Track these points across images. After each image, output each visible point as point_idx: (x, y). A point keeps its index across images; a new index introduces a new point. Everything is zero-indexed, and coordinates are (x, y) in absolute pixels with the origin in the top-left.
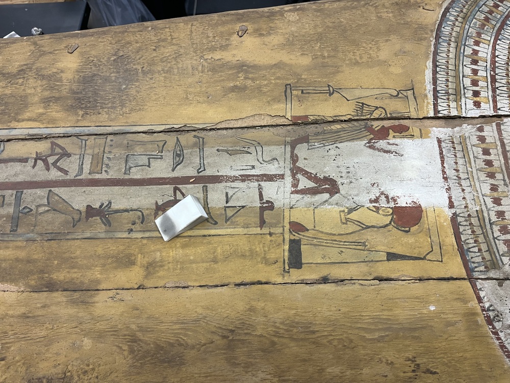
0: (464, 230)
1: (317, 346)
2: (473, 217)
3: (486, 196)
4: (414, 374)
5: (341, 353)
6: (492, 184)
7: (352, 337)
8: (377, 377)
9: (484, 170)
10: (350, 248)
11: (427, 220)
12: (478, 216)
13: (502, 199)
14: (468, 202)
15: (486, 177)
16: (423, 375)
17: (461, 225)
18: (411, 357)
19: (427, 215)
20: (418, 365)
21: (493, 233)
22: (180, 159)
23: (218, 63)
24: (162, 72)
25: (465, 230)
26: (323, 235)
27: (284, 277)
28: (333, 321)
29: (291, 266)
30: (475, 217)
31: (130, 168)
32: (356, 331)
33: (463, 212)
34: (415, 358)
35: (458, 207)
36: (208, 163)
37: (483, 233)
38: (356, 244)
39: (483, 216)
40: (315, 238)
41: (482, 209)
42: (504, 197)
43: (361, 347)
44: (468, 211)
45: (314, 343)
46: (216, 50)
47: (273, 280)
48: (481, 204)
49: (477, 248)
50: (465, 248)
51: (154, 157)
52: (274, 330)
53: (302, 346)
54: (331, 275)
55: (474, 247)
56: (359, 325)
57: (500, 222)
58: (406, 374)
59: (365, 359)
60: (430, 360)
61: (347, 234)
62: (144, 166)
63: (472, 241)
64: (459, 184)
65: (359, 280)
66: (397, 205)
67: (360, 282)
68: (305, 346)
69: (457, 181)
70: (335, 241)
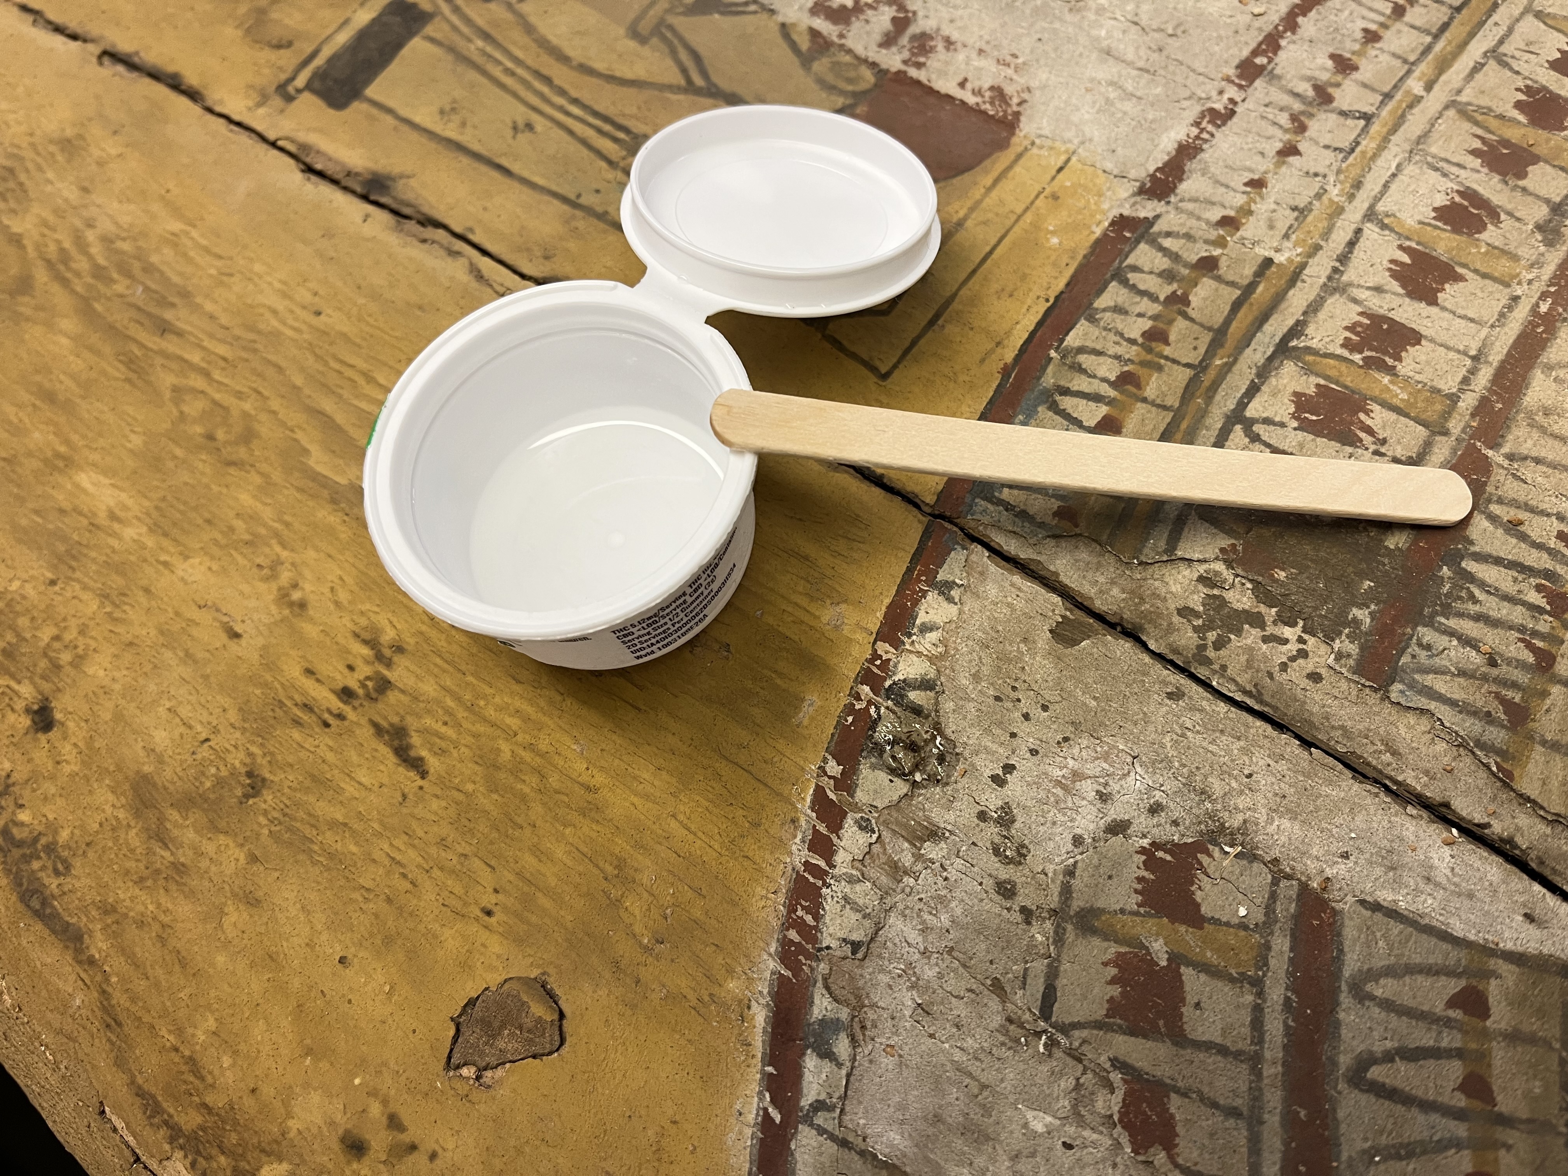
0: (1118, 310)
1: (128, 380)
2: (1219, 279)
3: (1384, 226)
4: (336, 704)
5: (179, 452)
6: (1469, 194)
7: (265, 428)
8: (205, 617)
9: (1493, 123)
10: (571, 132)
11: (989, 190)
12: (1250, 288)
13: (1459, 278)
14: (1262, 208)
15: (1475, 153)
16: (366, 733)
17: (1125, 282)
18: (388, 636)
19: (1010, 168)
20: (384, 685)
21: (1253, 390)
25: (1126, 313)
26: (525, 40)
27: (259, 105)
28: (260, 332)
29: (317, 85)
30: (1232, 284)
32: (295, 417)
33: (1188, 237)
34: (399, 649)
35: (1190, 206)
37: (1200, 368)
38: (607, 128)
39: (1278, 300)
40: (487, 36)
41: (1303, 266)
42: (1485, 276)
43: (258, 480)
44: (1221, 242)
45: (130, 362)
47: (219, 96)
48: (1317, 248)
49: (1104, 410)
50: (1049, 379)
52: (67, 245)
53: (91, 349)
54: (413, 182)
55: (1096, 398)
56: (328, 405)
57: (1343, 367)
58: (309, 684)
59: (232, 529)
60: (450, 702)
61: (611, 79)
63: (1109, 369)
64: (1294, 118)
65: (485, 252)
66: (913, 72)
67: (485, 263)
68: (97, 353)
69: (1297, 106)
70: (547, 80)
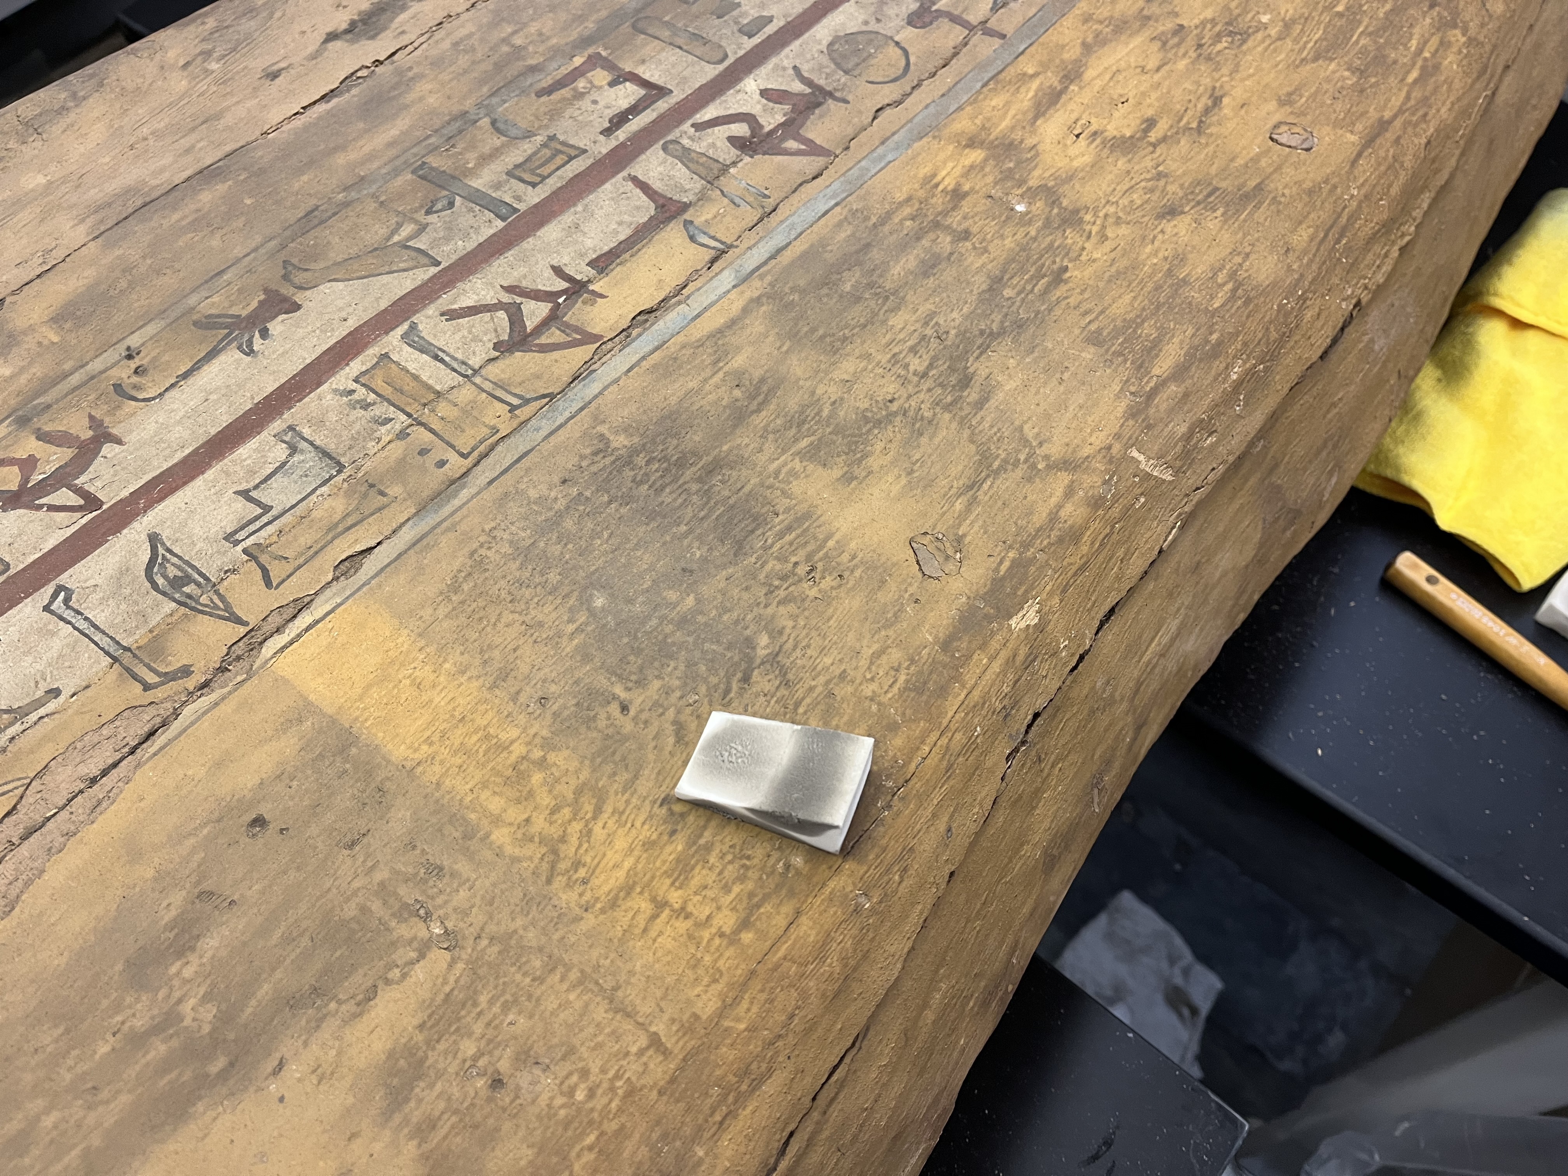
22: (165, 577)
23: (359, 980)
24: (537, 754)
31: (293, 450)
36: (53, 634)
46: (421, 1027)
51: (258, 524)
62: (261, 483)
